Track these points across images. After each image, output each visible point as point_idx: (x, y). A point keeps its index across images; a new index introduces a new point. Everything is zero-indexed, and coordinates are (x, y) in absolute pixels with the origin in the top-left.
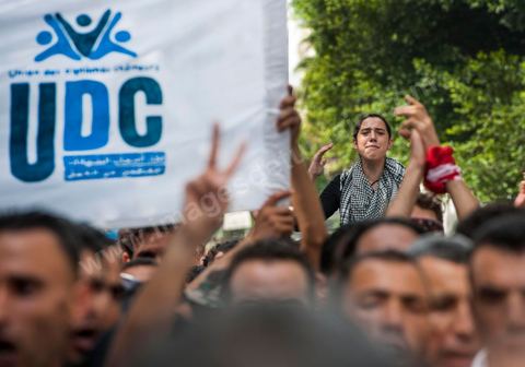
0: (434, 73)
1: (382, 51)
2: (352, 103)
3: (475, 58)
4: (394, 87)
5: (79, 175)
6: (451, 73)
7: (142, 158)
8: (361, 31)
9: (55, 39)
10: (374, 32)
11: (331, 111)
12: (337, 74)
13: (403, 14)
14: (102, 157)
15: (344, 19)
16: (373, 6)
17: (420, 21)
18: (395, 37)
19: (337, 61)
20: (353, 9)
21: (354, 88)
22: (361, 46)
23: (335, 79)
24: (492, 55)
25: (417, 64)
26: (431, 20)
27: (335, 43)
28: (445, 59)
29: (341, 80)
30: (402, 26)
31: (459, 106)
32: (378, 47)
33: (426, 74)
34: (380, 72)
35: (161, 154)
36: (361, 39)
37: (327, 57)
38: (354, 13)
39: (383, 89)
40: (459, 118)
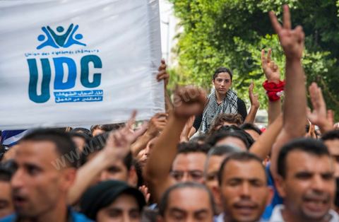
0: (244, 44)
1: (218, 33)
2: (202, 58)
3: (264, 37)
4: (224, 51)
5: (62, 100)
6: (252, 44)
7: (92, 93)
8: (208, 22)
9: (46, 39)
10: (215, 23)
11: (192, 61)
12: (195, 43)
13: (230, 14)
14: (72, 92)
15: (200, 16)
16: (215, 10)
17: (238, 18)
18: (225, 26)
19: (195, 36)
20: (204, 11)
21: (204, 50)
22: (208, 30)
23: (194, 45)
24: (273, 36)
25: (236, 39)
26: (243, 18)
27: (195, 28)
28: (250, 38)
29: (197, 46)
30: (229, 20)
31: (256, 61)
32: (217, 30)
33: (240, 45)
34: (217, 43)
35: (101, 91)
36: (208, 26)
37: (191, 34)
38: (205, 13)
39: (218, 51)
40: (256, 67)
